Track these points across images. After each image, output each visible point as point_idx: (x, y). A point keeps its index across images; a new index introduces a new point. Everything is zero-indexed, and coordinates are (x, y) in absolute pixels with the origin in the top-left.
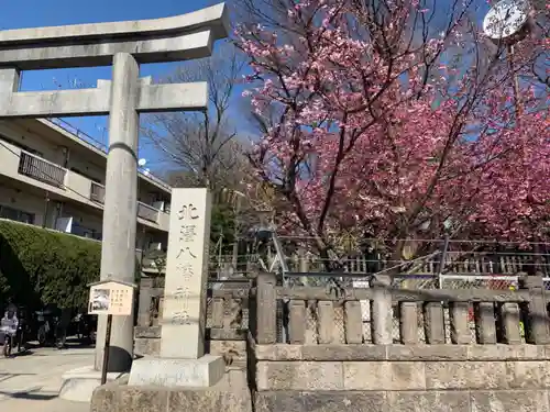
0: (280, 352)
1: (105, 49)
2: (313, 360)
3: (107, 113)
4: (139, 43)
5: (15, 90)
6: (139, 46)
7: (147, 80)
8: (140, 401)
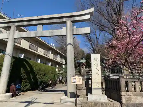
0: (127, 94)
1: (64, 20)
2: (136, 96)
3: (66, 35)
4: (73, 18)
5: (43, 30)
6: (73, 19)
7: (75, 27)
8: (94, 105)
